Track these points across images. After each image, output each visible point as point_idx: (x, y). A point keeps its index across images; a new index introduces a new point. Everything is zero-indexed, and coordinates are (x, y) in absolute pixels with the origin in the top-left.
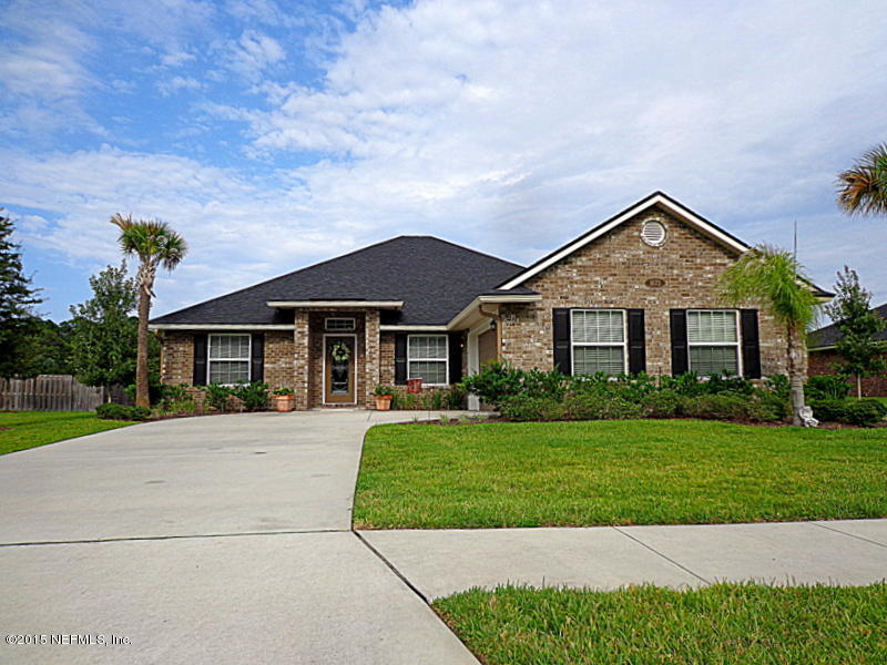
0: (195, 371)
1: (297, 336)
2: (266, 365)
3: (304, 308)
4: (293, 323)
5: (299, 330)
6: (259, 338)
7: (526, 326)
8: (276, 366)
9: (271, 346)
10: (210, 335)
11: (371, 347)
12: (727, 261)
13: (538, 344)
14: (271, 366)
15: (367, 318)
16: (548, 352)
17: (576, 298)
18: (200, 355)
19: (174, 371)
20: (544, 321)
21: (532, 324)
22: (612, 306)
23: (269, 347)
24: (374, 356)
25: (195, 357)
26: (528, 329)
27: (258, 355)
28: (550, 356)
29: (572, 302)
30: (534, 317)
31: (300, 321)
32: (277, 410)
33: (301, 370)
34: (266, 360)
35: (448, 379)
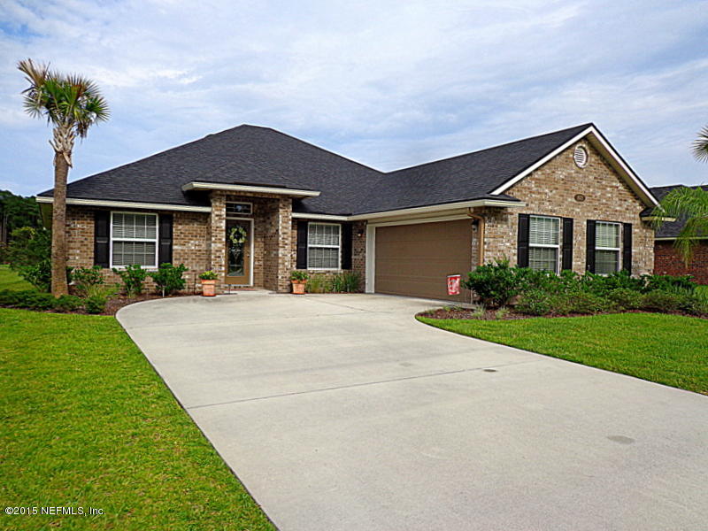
0: (96, 251)
1: (214, 218)
2: (174, 247)
3: (221, 190)
4: (209, 205)
5: (217, 213)
6: (167, 218)
7: (501, 228)
8: (184, 248)
9: (180, 227)
10: (112, 213)
11: (284, 233)
12: (618, 185)
13: (508, 244)
14: (180, 248)
15: (281, 205)
16: (513, 251)
17: (533, 205)
18: (102, 232)
19: (71, 251)
20: (513, 224)
21: (505, 226)
22: (554, 214)
23: (178, 229)
24: (286, 242)
25: (96, 235)
26: (502, 230)
27: (166, 236)
28: (514, 255)
29: (531, 209)
30: (506, 220)
31: (218, 204)
32: (201, 294)
33: (218, 254)
34: (174, 242)
35: (340, 264)
